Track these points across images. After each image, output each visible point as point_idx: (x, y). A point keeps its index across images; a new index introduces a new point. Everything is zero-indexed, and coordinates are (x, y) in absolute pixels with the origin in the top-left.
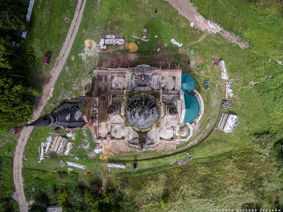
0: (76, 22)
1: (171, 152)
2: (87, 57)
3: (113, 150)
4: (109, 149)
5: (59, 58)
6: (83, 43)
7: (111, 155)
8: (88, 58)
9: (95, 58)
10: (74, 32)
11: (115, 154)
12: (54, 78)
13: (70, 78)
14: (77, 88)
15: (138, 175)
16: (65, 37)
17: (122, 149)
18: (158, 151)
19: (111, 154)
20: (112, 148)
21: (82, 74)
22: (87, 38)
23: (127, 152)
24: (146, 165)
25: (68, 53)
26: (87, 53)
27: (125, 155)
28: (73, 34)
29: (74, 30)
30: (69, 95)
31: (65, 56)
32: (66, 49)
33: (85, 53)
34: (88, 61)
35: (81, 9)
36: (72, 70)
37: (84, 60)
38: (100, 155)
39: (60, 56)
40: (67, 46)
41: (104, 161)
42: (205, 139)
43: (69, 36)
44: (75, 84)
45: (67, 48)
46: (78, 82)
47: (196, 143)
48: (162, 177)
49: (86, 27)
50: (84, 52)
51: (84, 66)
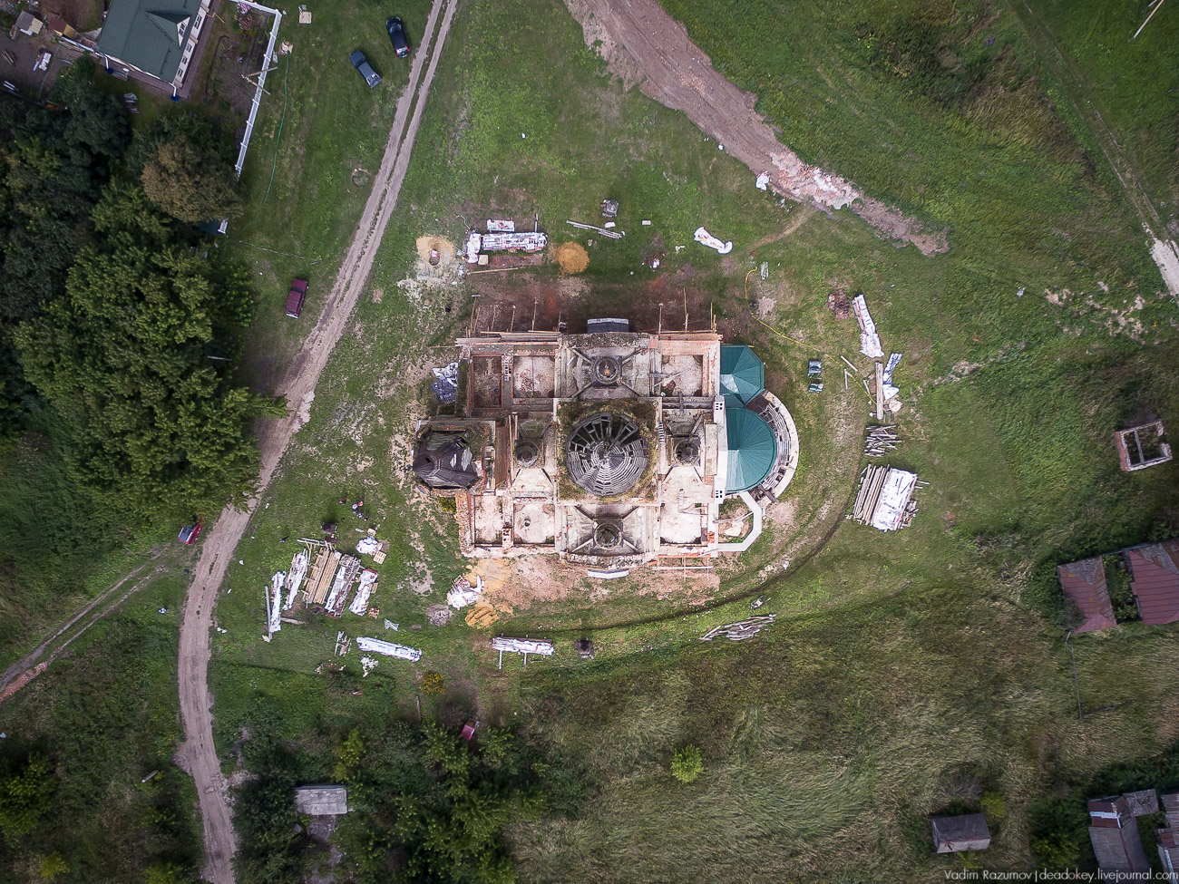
0: (389, 179)
1: (704, 601)
2: (423, 291)
3: (509, 596)
4: (498, 592)
5: (332, 296)
6: (413, 247)
7: (505, 614)
8: (428, 294)
9: (450, 292)
10: (381, 212)
11: (516, 609)
12: (315, 361)
13: (367, 361)
14: (392, 392)
15: (594, 677)
16: (353, 228)
17: (541, 593)
18: (660, 598)
19: (504, 609)
20: (507, 590)
21: (407, 345)
22: (422, 231)
23: (559, 601)
24: (620, 643)
25: (364, 278)
26: (425, 278)
27: (552, 610)
28: (379, 217)
29: (383, 205)
30: (366, 415)
31: (352, 288)
32: (356, 266)
33: (419, 278)
34: (427, 302)
35: (403, 137)
36: (373, 333)
37: (414, 299)
38: (466, 614)
39: (335, 289)
40: (360, 258)
41: (480, 632)
42: (816, 553)
43: (365, 225)
44: (384, 380)
45: (360, 264)
46: (395, 373)
47: (785, 566)
48: (676, 680)
49: (421, 197)
50: (413, 276)
51: (415, 319)
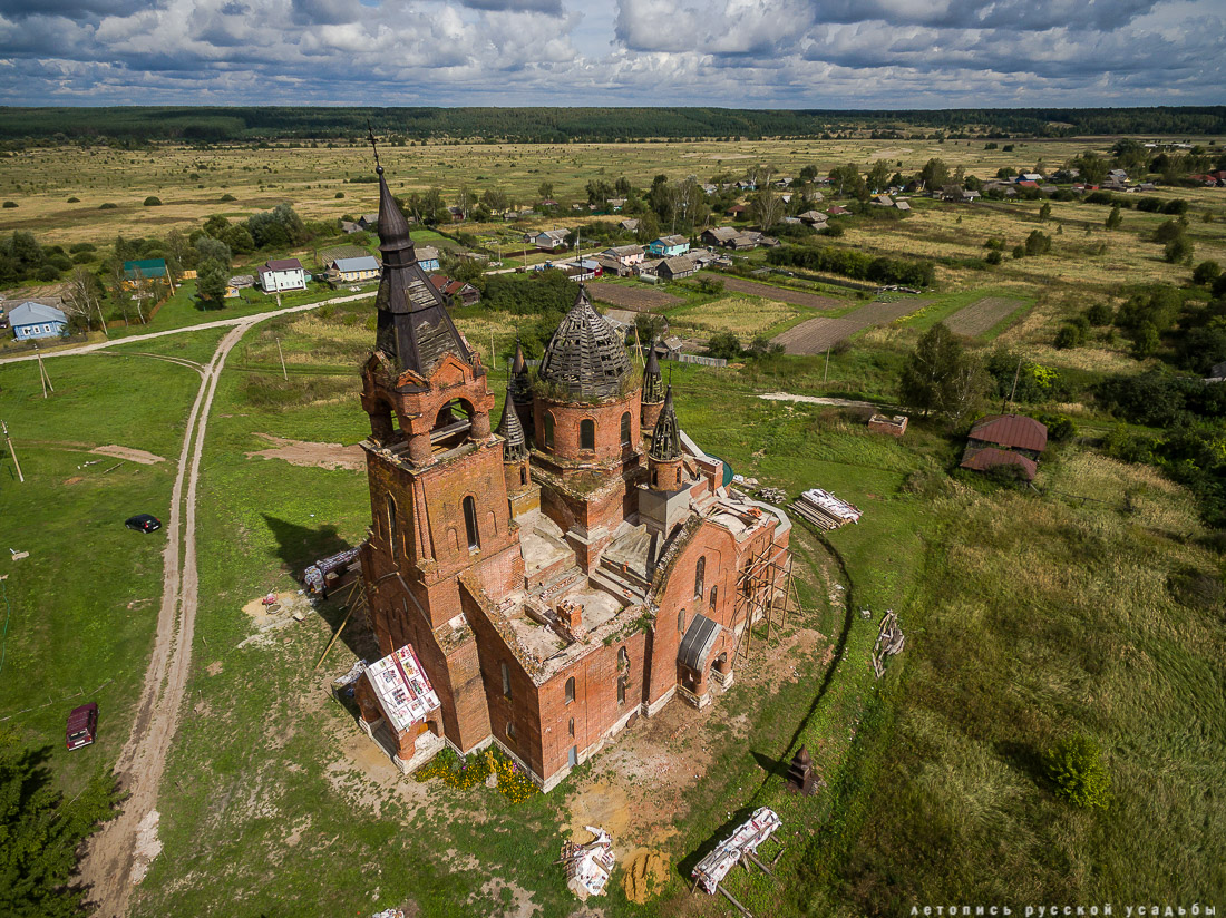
0: (179, 593)
3: (651, 814)
4: (632, 823)
5: (143, 702)
6: (241, 615)
7: (670, 842)
10: (182, 616)
11: (676, 822)
12: (142, 778)
14: (291, 733)
16: (147, 638)
17: (684, 780)
18: (796, 681)
19: (662, 836)
20: (641, 812)
21: (285, 684)
23: (711, 770)
24: (826, 746)
25: (186, 666)
26: (271, 626)
27: (717, 785)
28: (182, 619)
29: (182, 609)
31: (172, 682)
32: (169, 664)
33: (263, 630)
34: (287, 640)
35: (182, 566)
37: (269, 646)
38: (622, 892)
39: (146, 691)
40: (171, 656)
41: (668, 895)
43: (164, 630)
44: (272, 729)
45: (173, 660)
46: (283, 715)
47: (840, 588)
49: (228, 584)
50: (256, 632)
